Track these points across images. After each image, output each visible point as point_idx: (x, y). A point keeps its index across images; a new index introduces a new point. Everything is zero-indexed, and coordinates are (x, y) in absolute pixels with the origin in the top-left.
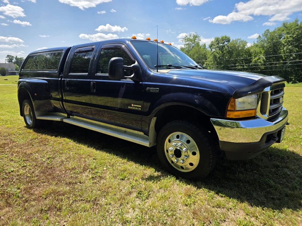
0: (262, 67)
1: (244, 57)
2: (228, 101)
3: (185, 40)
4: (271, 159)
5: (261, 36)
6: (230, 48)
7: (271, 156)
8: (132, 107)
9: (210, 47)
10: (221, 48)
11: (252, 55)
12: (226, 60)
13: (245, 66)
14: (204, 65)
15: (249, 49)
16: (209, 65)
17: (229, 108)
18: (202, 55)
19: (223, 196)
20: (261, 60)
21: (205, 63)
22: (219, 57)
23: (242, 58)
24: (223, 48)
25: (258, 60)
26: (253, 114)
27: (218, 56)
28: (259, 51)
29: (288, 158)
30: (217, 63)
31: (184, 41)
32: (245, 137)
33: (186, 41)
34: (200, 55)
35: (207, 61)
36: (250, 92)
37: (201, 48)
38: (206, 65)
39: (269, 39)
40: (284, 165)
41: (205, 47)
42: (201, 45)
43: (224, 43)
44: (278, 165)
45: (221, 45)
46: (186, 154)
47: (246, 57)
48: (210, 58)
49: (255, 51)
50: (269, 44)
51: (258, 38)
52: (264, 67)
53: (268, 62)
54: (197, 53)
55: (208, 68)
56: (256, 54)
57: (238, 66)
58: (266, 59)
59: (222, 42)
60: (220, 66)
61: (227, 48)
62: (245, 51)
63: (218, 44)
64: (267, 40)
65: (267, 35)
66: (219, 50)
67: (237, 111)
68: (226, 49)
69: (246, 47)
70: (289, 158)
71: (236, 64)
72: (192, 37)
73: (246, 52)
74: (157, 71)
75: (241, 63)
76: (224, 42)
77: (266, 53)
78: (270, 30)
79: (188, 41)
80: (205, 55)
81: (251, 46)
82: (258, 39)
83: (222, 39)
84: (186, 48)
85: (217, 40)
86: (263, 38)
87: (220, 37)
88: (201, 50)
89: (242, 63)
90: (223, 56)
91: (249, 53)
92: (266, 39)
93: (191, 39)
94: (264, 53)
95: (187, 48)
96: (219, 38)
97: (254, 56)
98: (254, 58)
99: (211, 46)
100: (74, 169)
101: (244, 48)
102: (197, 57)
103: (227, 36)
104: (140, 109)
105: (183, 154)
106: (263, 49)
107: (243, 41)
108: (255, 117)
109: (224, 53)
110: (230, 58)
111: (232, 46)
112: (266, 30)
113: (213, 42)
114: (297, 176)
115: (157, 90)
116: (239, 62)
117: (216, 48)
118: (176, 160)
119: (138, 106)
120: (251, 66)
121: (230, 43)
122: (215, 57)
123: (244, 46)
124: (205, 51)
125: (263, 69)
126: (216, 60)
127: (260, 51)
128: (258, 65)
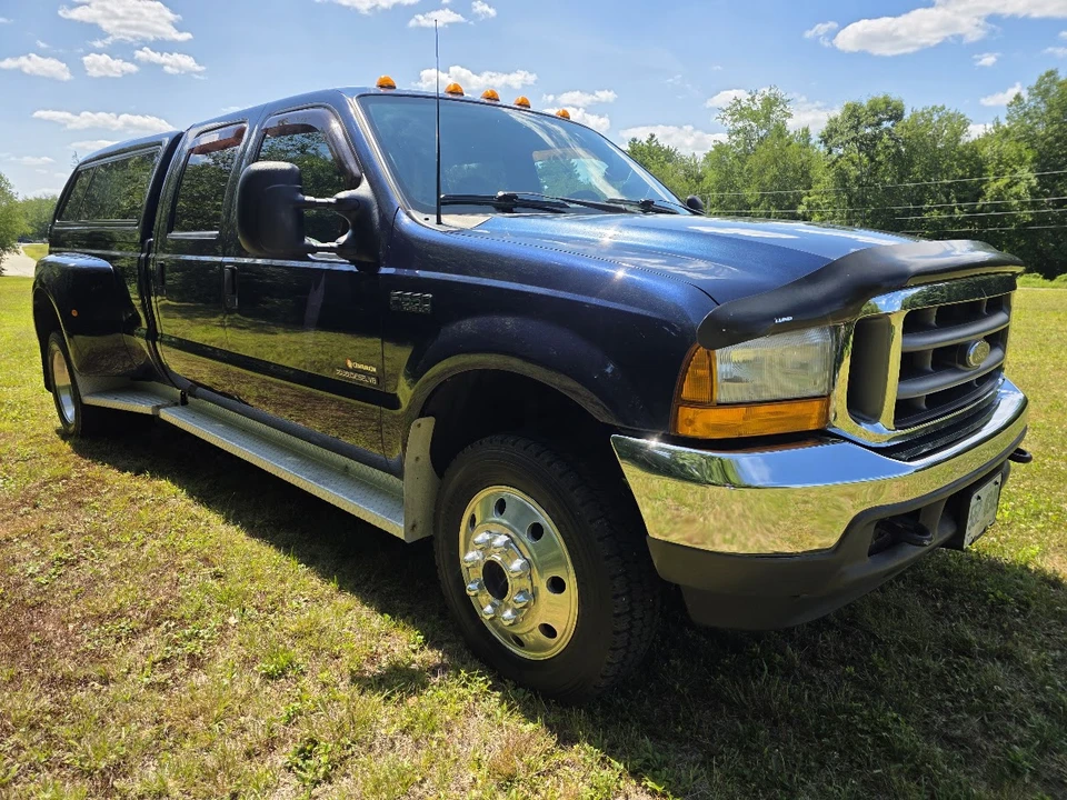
0: (1021, 214)
1: (955, 177)
2: (682, 358)
3: (733, 115)
4: (946, 607)
5: (1025, 95)
6: (904, 144)
7: (948, 592)
8: (349, 370)
9: (826, 142)
10: (868, 145)
11: (986, 170)
12: (886, 190)
13: (957, 210)
14: (801, 210)
15: (974, 148)
16: (818, 205)
17: (687, 393)
18: (795, 171)
19: (659, 789)
20: (1022, 188)
21: (805, 199)
22: (858, 179)
23: (945, 181)
24: (875, 145)
25: (1010, 187)
26: (814, 421)
27: (854, 172)
28: (1014, 154)
29: (1024, 606)
30: (850, 199)
31: (729, 118)
32: (769, 525)
33: (736, 121)
34: (786, 170)
35: (811, 191)
36: (789, 319)
37: (789, 144)
38: (809, 206)
39: (1056, 106)
40: (994, 642)
41: (808, 142)
42: (792, 133)
43: (879, 124)
44: (968, 643)
45: (868, 131)
46: (526, 584)
47: (962, 177)
48: (824, 180)
49: (1000, 155)
50: (1056, 126)
51: (1010, 105)
52: (1032, 215)
53: (1047, 196)
54: (776, 161)
55: (817, 218)
56: (1003, 164)
57: (930, 210)
58: (1038, 184)
59: (871, 120)
60: (860, 212)
61: (891, 143)
62: (960, 153)
63: (855, 128)
64: (1049, 112)
65: (1047, 91)
66: (860, 150)
67: (720, 405)
68: (887, 147)
69: (965, 139)
70: (1028, 605)
71: (922, 202)
72: (758, 103)
73: (964, 157)
74: (439, 222)
75: (943, 198)
76: (881, 120)
77: (1044, 162)
78: (1059, 74)
79: (742, 117)
80: (807, 172)
81: (987, 135)
82: (1014, 107)
83: (872, 109)
84: (734, 144)
85: (853, 113)
86: (1033, 103)
87: (865, 104)
88: (789, 151)
89: (947, 197)
90: (873, 172)
91: (974, 162)
92: (1043, 108)
93: (753, 113)
94: (1034, 161)
95: (738, 144)
96: (861, 107)
97: (996, 174)
98: (995, 181)
99: (830, 136)
100: (117, 614)
101: (958, 140)
102: (775, 178)
103: (894, 96)
104: (373, 380)
105: (514, 584)
106: (1032, 147)
107: (953, 115)
108: (823, 435)
109: (880, 163)
110: (900, 181)
111: (908, 134)
112: (1044, 75)
113: (836, 120)
114: (1041, 706)
115: (426, 300)
116: (933, 197)
117: (847, 142)
118: (488, 609)
119: (366, 368)
120: (981, 211)
121: (900, 124)
122: (842, 177)
123: (957, 135)
124: (807, 154)
125: (1028, 224)
126: (847, 190)
127: (1020, 155)
128: (1008, 207)
